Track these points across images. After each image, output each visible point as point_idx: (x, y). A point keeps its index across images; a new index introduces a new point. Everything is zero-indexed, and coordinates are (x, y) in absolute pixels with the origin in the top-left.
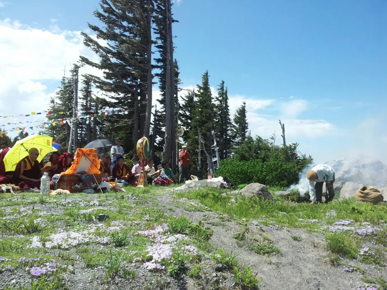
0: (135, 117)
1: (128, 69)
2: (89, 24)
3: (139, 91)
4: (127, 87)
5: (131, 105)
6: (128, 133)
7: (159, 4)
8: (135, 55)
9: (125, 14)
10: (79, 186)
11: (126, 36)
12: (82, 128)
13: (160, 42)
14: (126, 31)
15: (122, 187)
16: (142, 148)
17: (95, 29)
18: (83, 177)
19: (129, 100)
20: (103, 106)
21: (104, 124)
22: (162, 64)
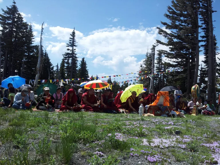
0: (188, 72)
1: (184, 44)
2: (161, 22)
3: (190, 57)
4: (183, 54)
5: (185, 66)
6: (183, 82)
7: (203, 3)
8: (188, 36)
9: (182, 12)
10: (159, 113)
11: (182, 25)
12: (156, 80)
13: (204, 26)
14: (183, 23)
15: (184, 115)
16: (195, 92)
17: (165, 24)
18: (161, 108)
19: (184, 63)
20: (168, 67)
21: (169, 77)
22: (206, 39)
